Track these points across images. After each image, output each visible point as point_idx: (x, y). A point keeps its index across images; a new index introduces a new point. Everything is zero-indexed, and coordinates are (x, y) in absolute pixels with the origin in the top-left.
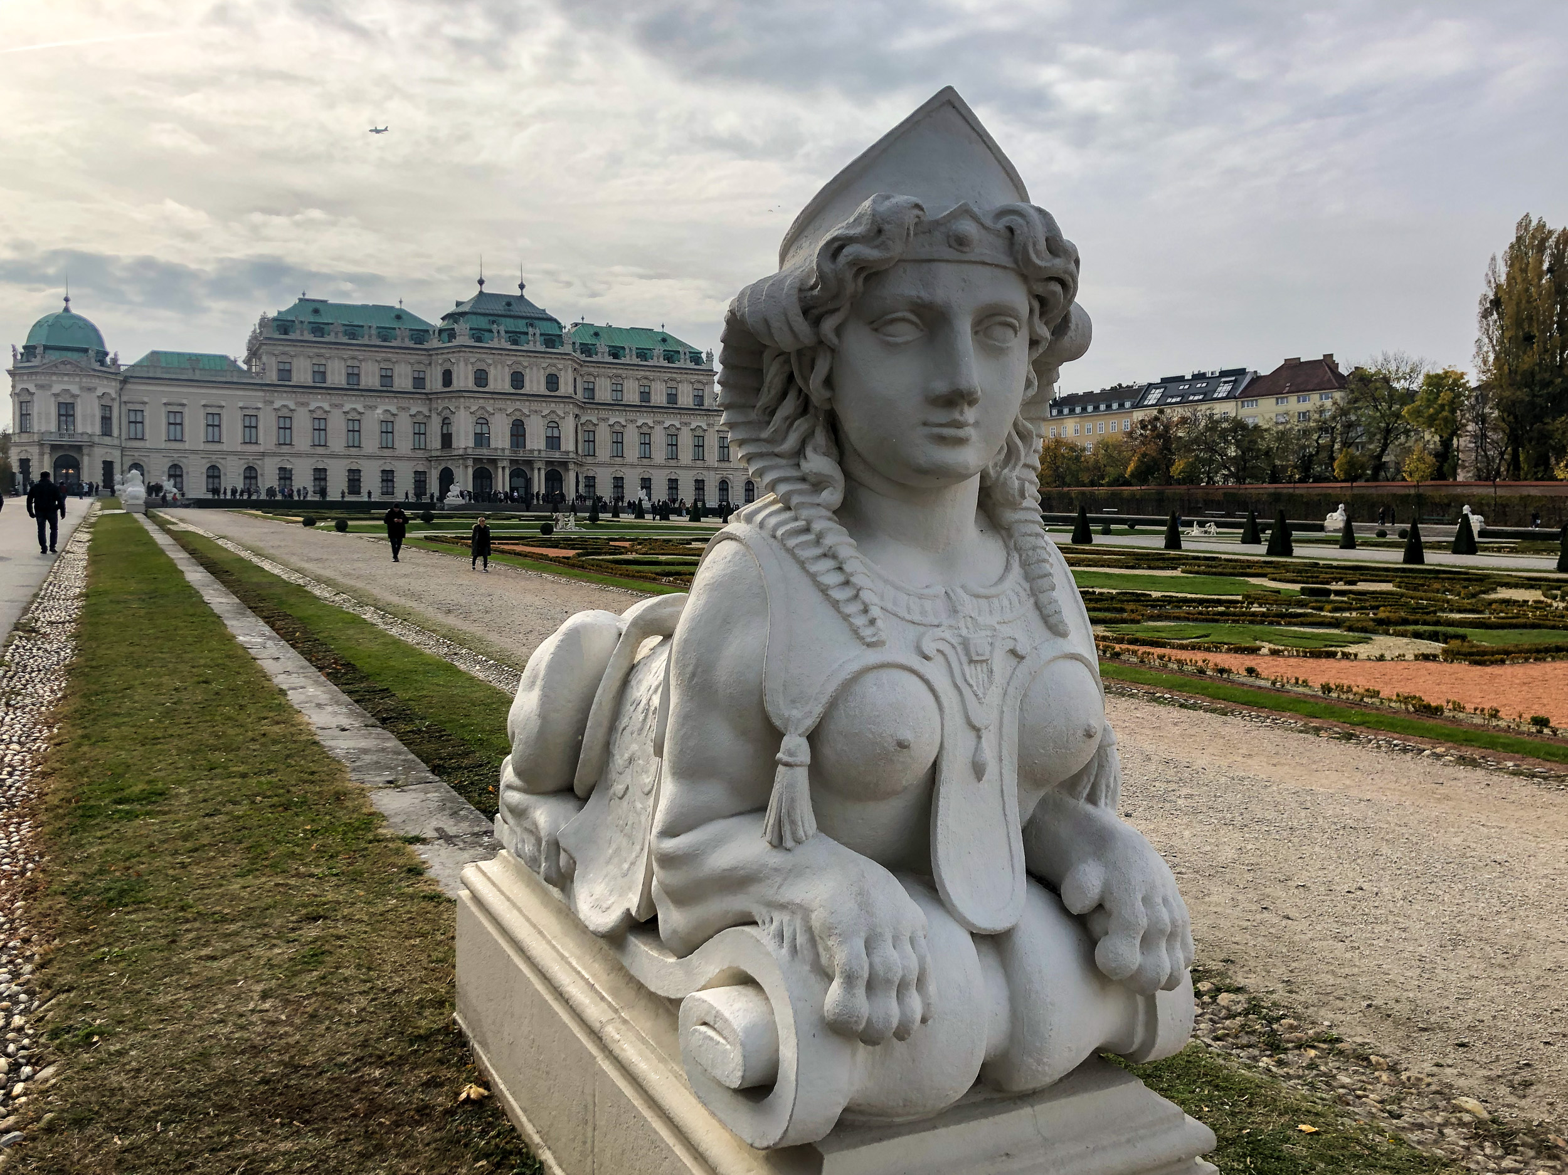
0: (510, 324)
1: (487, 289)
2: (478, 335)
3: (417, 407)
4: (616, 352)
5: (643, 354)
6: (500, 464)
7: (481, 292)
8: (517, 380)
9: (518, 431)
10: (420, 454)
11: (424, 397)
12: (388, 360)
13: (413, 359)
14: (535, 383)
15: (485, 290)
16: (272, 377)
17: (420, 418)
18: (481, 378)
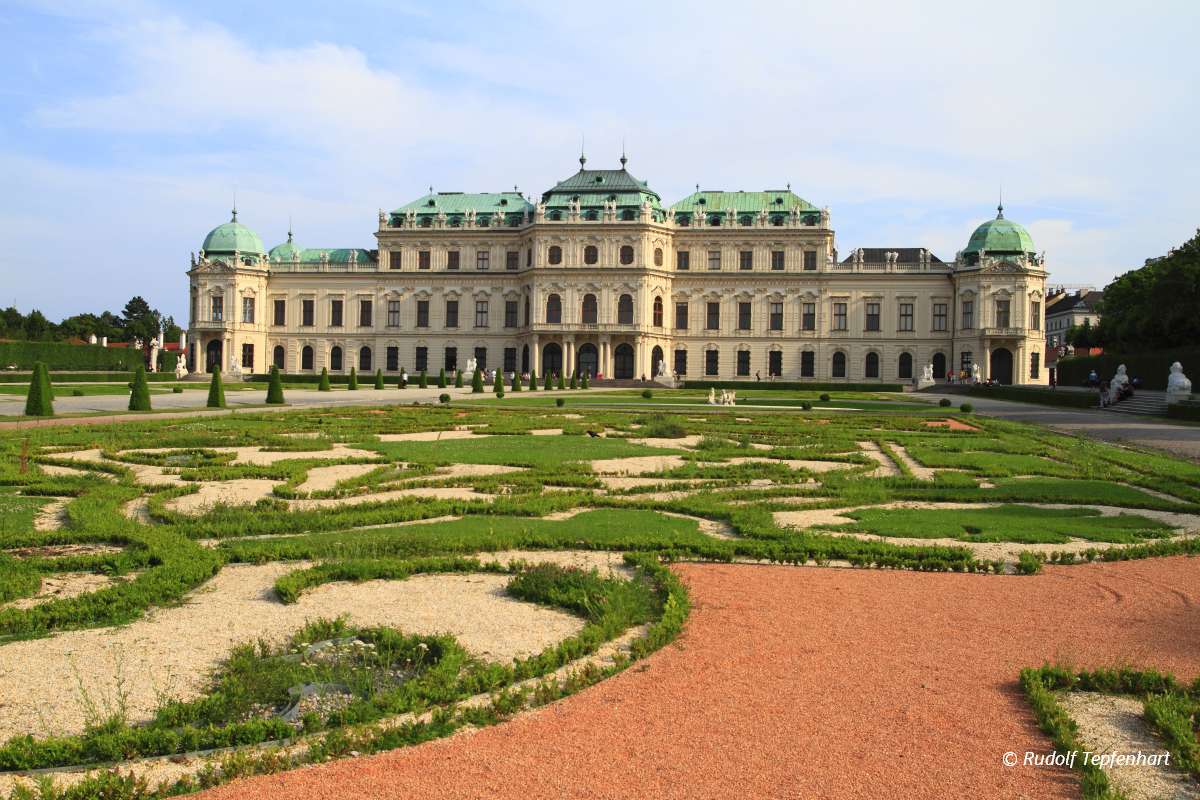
0: (592, 200)
1: (587, 167)
2: (556, 213)
3: (509, 287)
4: (715, 219)
5: (746, 218)
6: (565, 340)
7: (582, 170)
8: (591, 255)
9: (590, 306)
10: (511, 331)
11: (514, 276)
12: (485, 244)
13: (506, 241)
14: (609, 256)
15: (585, 169)
16: (384, 264)
17: (512, 298)
18: (555, 255)
